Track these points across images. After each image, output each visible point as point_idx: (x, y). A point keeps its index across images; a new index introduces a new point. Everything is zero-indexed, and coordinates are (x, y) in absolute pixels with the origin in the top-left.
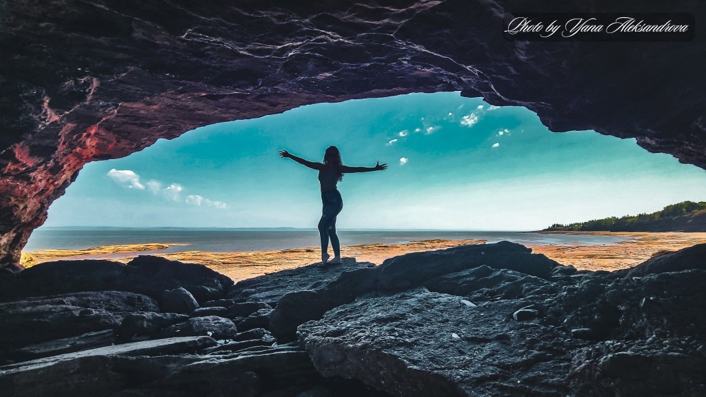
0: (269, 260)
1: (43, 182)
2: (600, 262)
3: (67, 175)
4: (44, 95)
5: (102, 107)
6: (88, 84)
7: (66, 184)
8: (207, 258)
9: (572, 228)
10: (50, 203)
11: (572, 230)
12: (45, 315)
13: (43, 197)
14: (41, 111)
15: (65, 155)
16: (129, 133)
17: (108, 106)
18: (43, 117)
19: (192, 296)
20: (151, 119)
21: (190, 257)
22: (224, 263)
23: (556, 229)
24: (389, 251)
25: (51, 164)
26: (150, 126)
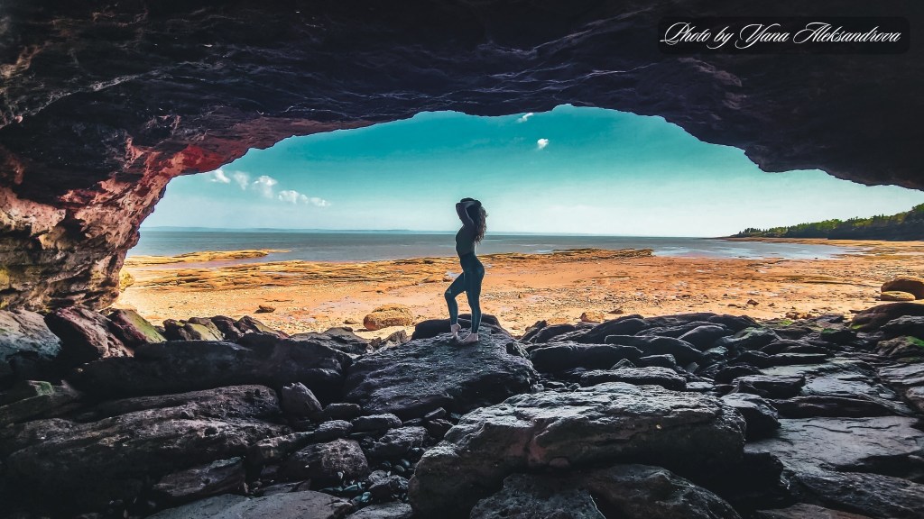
0: (382, 273)
1: (133, 205)
2: (807, 290)
3: (156, 192)
4: (127, 137)
5: (188, 135)
6: (170, 120)
7: (154, 202)
8: (312, 270)
9: (774, 235)
10: (140, 222)
11: (772, 236)
12: (172, 440)
13: (133, 217)
14: (125, 153)
15: (152, 177)
16: (217, 146)
17: (194, 133)
18: (127, 157)
19: (313, 397)
20: (240, 132)
21: (293, 268)
22: (330, 277)
23: (750, 235)
24: (526, 264)
25: (138, 188)
26: (240, 138)
